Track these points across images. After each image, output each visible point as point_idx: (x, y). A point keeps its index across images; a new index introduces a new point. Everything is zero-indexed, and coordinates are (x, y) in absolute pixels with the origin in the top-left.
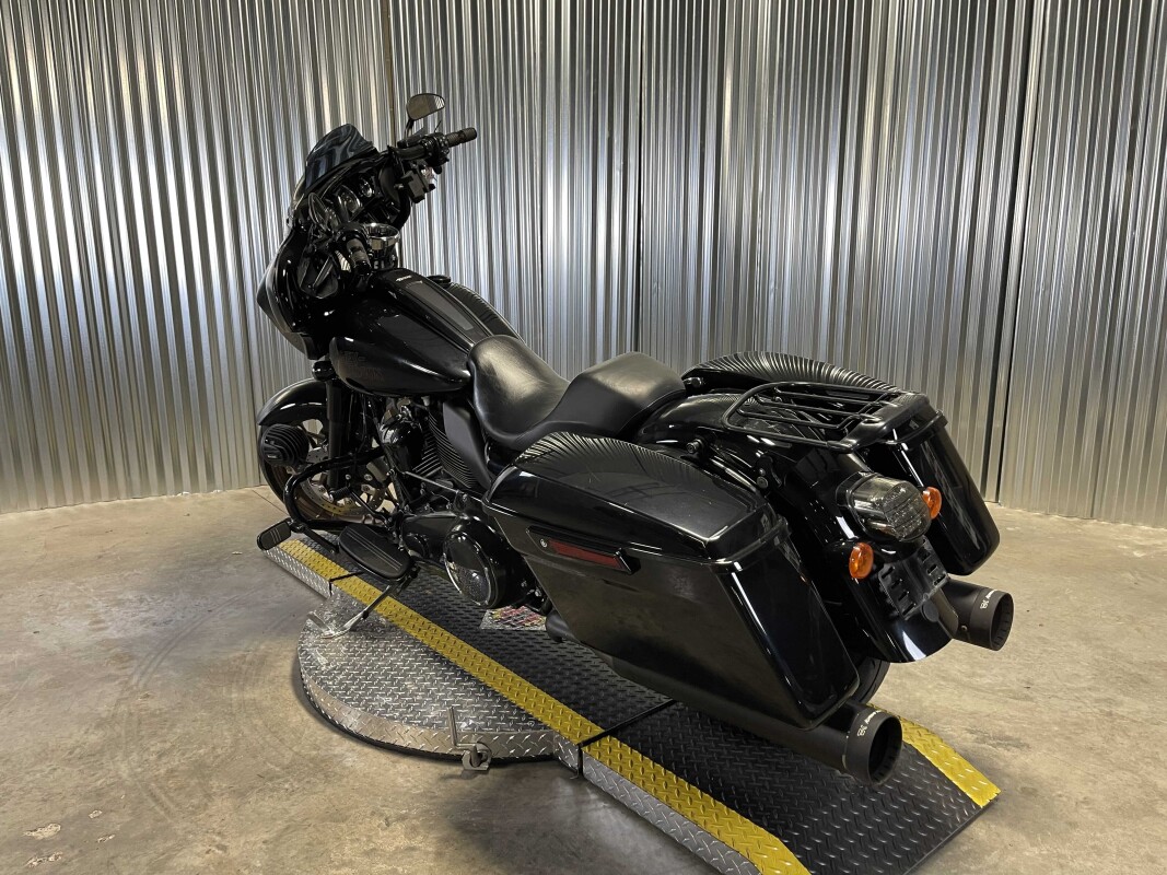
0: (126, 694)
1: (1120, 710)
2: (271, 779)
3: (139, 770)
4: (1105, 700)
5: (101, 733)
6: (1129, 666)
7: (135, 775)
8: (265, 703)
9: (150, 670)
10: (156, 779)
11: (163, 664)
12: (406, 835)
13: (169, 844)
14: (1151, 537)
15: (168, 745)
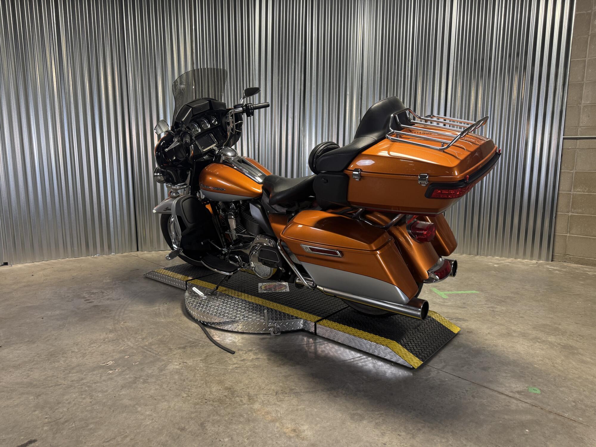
0: (116, 322)
1: (496, 310)
2: (193, 343)
3: (137, 344)
4: (491, 307)
5: (113, 334)
6: (497, 297)
7: (137, 345)
8: (177, 322)
9: (121, 314)
10: (146, 346)
11: (126, 312)
12: (254, 355)
13: (163, 363)
14: (499, 260)
15: (144, 336)
